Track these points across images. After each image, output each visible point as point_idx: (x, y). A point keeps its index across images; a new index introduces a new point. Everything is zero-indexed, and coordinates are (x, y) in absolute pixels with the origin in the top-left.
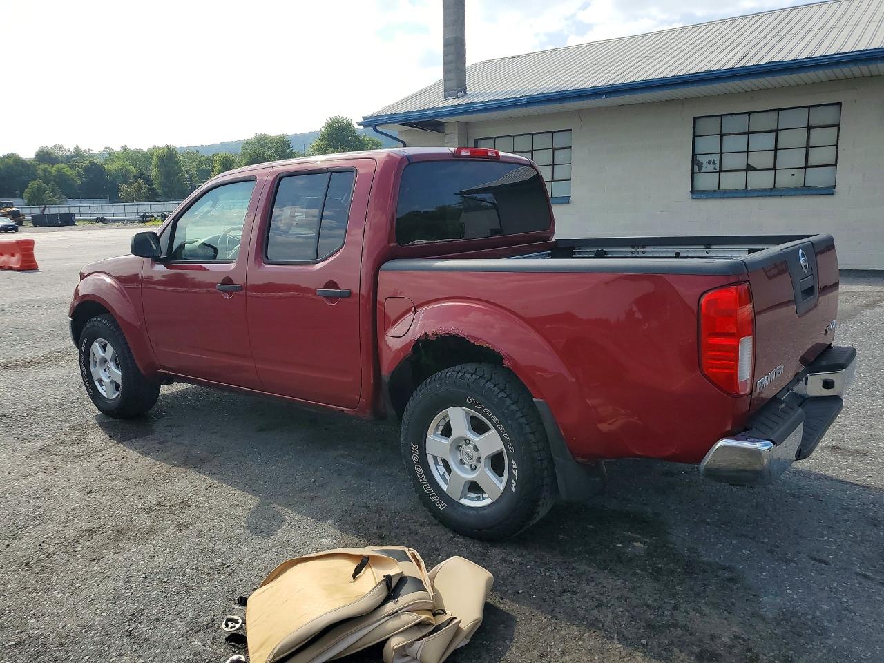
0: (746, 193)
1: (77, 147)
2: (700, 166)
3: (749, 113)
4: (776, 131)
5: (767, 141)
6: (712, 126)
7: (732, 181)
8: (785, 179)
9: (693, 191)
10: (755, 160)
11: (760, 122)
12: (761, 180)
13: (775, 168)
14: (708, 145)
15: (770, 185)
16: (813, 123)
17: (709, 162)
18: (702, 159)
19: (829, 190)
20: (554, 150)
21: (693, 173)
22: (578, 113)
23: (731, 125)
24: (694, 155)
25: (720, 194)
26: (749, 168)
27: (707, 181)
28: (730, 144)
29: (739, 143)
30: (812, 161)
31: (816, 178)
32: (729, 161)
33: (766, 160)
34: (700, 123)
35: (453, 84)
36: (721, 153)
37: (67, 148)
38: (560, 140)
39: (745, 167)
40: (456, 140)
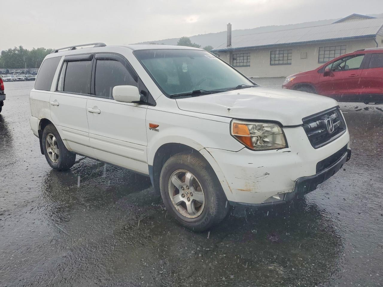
0: (279, 64)
3: (279, 51)
5: (282, 55)
7: (277, 62)
8: (285, 62)
9: (270, 64)
10: (280, 59)
12: (281, 62)
13: (283, 60)
14: (273, 56)
16: (289, 52)
17: (273, 59)
18: (272, 58)
19: (290, 64)
21: (270, 61)
23: (276, 53)
25: (275, 64)
26: (279, 60)
27: (273, 62)
29: (278, 56)
30: (289, 59)
31: (289, 62)
32: (276, 59)
34: (272, 52)
35: (229, 44)
36: (275, 57)
38: (248, 55)
40: (229, 54)
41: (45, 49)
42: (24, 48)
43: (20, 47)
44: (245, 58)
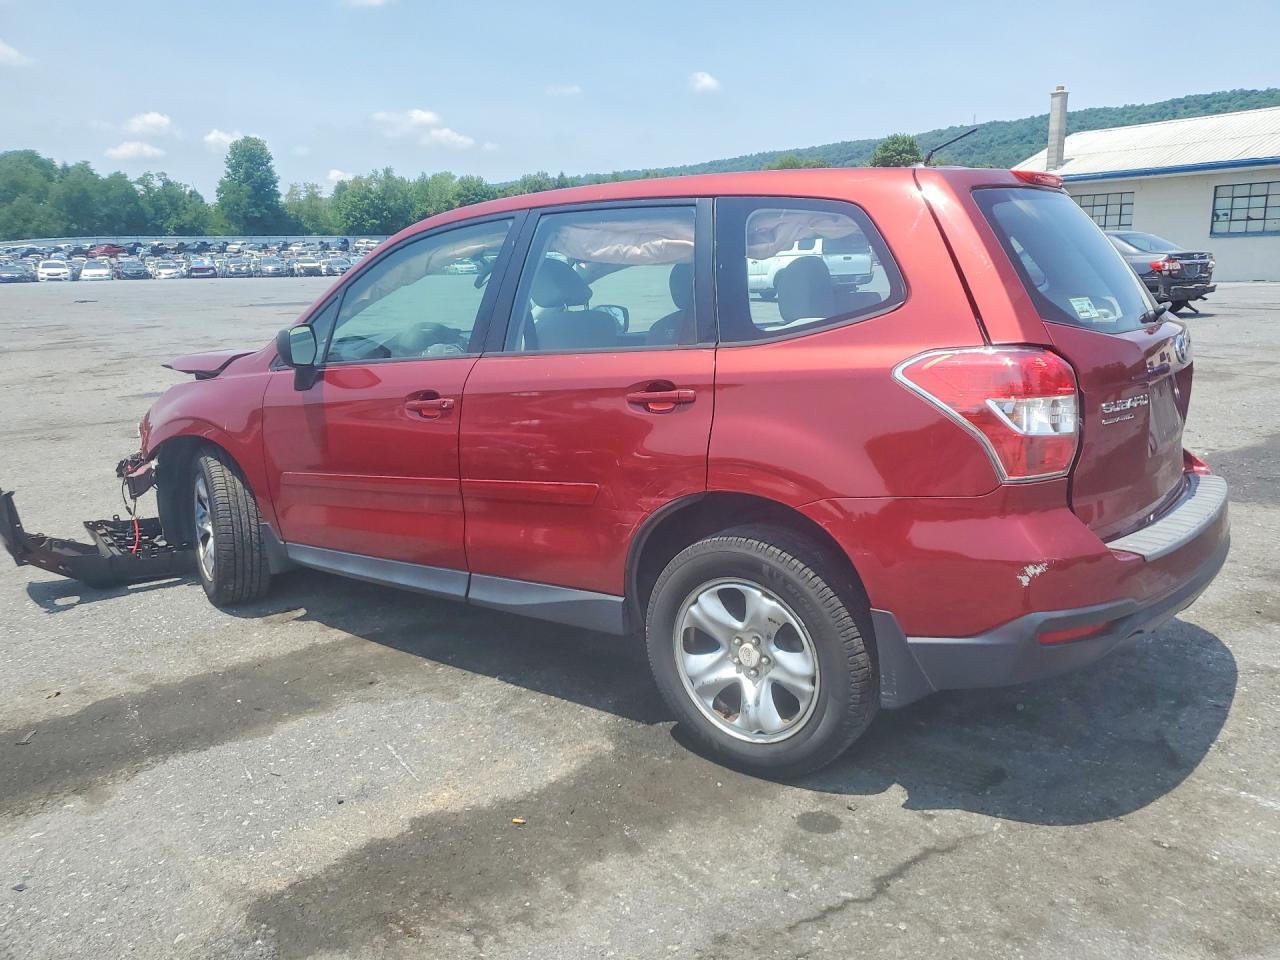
0: (1246, 234)
1: (562, 175)
2: (1218, 216)
3: (1251, 184)
4: (1267, 196)
5: (1261, 202)
6: (1227, 192)
7: (1237, 227)
8: (1270, 225)
9: (1211, 233)
10: (1253, 213)
11: (1257, 190)
12: (1255, 226)
13: (1264, 219)
14: (1224, 203)
15: (1260, 229)
17: (1224, 215)
18: (1219, 212)
20: (1121, 205)
21: (1213, 221)
22: (1140, 181)
23: (1238, 191)
24: (1214, 210)
25: (1230, 235)
26: (1249, 219)
27: (1220, 227)
28: (1239, 203)
29: (1243, 202)
32: (1236, 215)
33: (1259, 213)
34: (1219, 190)
35: (1054, 160)
36: (1232, 209)
37: (551, 176)
38: (1126, 199)
39: (1245, 217)
41: (454, 177)
42: (396, 174)
43: (387, 171)
44: (1114, 209)
